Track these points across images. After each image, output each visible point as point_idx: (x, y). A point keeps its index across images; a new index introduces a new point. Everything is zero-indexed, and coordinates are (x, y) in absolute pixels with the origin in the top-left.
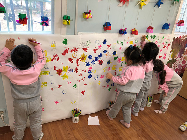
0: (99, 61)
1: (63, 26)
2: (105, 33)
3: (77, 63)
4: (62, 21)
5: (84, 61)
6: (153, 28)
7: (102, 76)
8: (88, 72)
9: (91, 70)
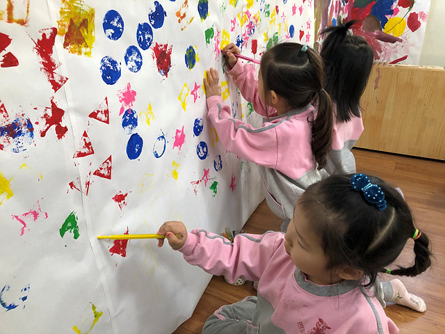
0: (157, 49)
3: (49, 67)
5: (84, 50)
7: (179, 134)
8: (121, 120)
9: (135, 106)
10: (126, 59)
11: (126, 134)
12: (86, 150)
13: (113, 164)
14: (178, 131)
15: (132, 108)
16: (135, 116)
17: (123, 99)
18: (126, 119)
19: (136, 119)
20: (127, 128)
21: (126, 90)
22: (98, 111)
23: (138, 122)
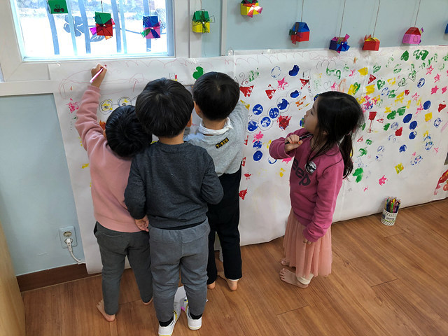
0: (280, 118)
1: (192, 36)
2: (295, 50)
4: (191, 25)
6: (421, 32)
8: (253, 144)
9: (261, 140)
10: (262, 122)
11: (255, 150)
13: (246, 160)
17: (256, 137)
18: (255, 144)
20: (255, 148)
21: (258, 134)
23: (262, 146)
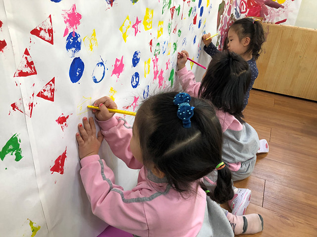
7: (118, 63)
12: (28, 70)
13: (56, 86)
14: (117, 60)
15: (76, 31)
16: (79, 40)
17: (67, 20)
18: (69, 42)
19: (80, 43)
20: (70, 51)
21: (71, 11)
22: (41, 29)
23: (82, 46)
